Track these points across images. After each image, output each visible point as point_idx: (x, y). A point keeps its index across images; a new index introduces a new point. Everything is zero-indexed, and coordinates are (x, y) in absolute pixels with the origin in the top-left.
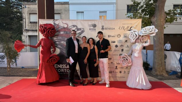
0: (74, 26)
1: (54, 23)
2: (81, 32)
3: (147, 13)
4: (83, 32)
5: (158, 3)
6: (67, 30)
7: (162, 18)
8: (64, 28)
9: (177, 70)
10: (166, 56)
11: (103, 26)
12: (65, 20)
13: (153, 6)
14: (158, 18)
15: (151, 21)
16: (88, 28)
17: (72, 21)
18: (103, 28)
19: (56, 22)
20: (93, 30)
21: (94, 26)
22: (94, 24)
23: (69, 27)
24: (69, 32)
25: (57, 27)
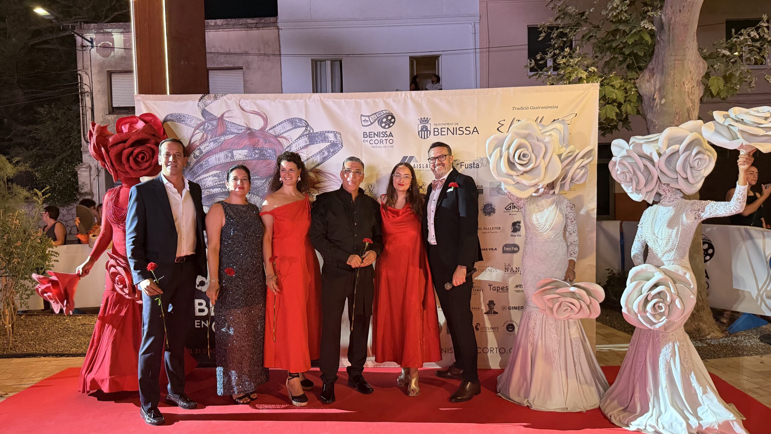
0: (294, 122)
1: (204, 113)
2: (327, 149)
4: (334, 147)
5: (668, 10)
7: (689, 77)
8: (250, 133)
9: (763, 307)
10: (711, 246)
11: (425, 121)
12: (253, 99)
13: (646, 27)
14: (669, 79)
15: (639, 93)
16: (360, 130)
17: (286, 101)
18: (424, 129)
19: (210, 105)
20: (379, 139)
21: (383, 119)
22: (384, 112)
23: (273, 127)
24: (275, 150)
25: (217, 127)
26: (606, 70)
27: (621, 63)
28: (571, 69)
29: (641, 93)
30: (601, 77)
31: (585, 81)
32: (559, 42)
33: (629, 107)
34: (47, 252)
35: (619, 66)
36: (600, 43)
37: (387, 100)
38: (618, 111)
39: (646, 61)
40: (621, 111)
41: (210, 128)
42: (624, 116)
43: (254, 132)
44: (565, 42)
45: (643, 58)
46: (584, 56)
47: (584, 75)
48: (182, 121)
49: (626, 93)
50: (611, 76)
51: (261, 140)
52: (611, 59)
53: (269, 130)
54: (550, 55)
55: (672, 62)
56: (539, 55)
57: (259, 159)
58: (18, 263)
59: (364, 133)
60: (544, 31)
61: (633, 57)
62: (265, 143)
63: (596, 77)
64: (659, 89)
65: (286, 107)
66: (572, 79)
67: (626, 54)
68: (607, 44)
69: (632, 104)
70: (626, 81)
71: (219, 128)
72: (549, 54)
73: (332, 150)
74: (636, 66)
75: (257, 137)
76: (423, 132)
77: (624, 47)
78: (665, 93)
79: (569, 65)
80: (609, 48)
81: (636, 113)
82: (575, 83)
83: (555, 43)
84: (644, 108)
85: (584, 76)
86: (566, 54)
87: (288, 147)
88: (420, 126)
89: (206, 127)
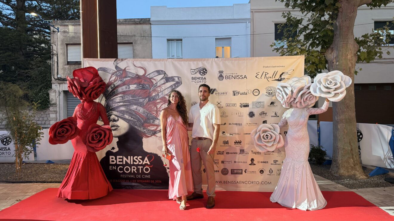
3: (317, 42)
5: (339, 20)
7: (350, 52)
10: (361, 134)
11: (221, 72)
12: (139, 61)
13: (329, 28)
14: (340, 53)
15: (326, 59)
16: (190, 76)
17: (155, 62)
19: (119, 64)
20: (199, 80)
21: (201, 71)
22: (202, 68)
23: (149, 74)
24: (149, 85)
25: (122, 74)
26: (310, 48)
28: (292, 48)
31: (299, 54)
35: (316, 46)
36: (307, 35)
37: (203, 62)
38: (316, 68)
39: (329, 44)
41: (119, 74)
42: (319, 70)
43: (140, 77)
44: (290, 34)
47: (299, 51)
48: (106, 71)
49: (320, 59)
51: (143, 81)
52: (313, 42)
53: (147, 75)
55: (342, 45)
57: (142, 89)
59: (192, 77)
60: (280, 29)
61: (323, 42)
62: (145, 82)
63: (305, 52)
65: (155, 65)
67: (320, 40)
69: (323, 65)
70: (320, 53)
71: (123, 74)
73: (176, 85)
74: (325, 46)
75: (141, 79)
76: (220, 77)
78: (338, 59)
86: (290, 40)
87: (156, 83)
88: (219, 74)
89: (117, 74)
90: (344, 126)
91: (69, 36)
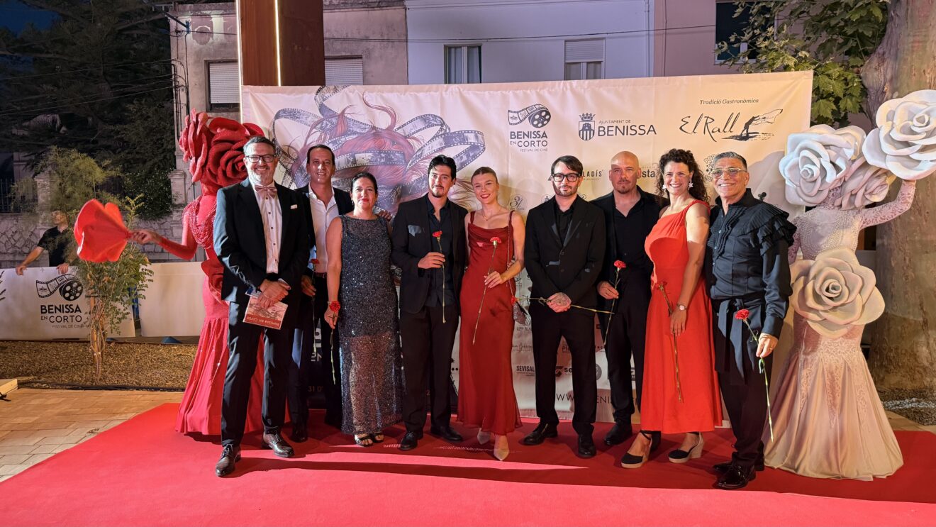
0: (427, 120)
1: (322, 108)
2: (466, 152)
6: (388, 142)
8: (375, 133)
12: (379, 91)
14: (905, 67)
15: (863, 85)
16: (506, 130)
17: (418, 95)
18: (587, 128)
19: (329, 99)
20: (529, 140)
21: (536, 115)
22: (537, 106)
23: (403, 126)
24: (404, 154)
25: (336, 126)
26: (821, 56)
27: (841, 46)
28: (775, 54)
29: (866, 85)
30: (815, 64)
31: (793, 69)
32: (760, 19)
33: (849, 102)
34: (140, 270)
35: (837, 50)
36: (813, 20)
37: (542, 92)
38: (834, 107)
39: (874, 44)
40: (838, 107)
41: (328, 127)
42: (842, 115)
43: (379, 132)
44: (767, 20)
45: (871, 40)
46: (792, 38)
47: (791, 62)
48: (297, 118)
49: (847, 84)
50: (828, 62)
52: (829, 41)
53: (398, 129)
54: (747, 37)
55: (910, 45)
56: (733, 36)
57: (385, 164)
58: (109, 282)
59: (511, 132)
60: (742, 6)
61: (857, 39)
62: (393, 145)
63: (807, 64)
64: (891, 80)
65: (418, 102)
66: (775, 67)
67: (849, 34)
68: (823, 23)
69: (854, 99)
70: (847, 69)
71: (339, 129)
72: (746, 34)
73: (471, 155)
74: (861, 49)
75: (383, 138)
76: (585, 132)
77: (846, 25)
78: (898, 85)
79: (771, 50)
80: (827, 27)
81: (858, 110)
82: (780, 71)
83: (755, 21)
84: (870, 104)
85: (792, 64)
86: (769, 34)
87: (419, 150)
88: (582, 124)
89: (324, 125)
90: (907, 262)
91: (212, 43)
